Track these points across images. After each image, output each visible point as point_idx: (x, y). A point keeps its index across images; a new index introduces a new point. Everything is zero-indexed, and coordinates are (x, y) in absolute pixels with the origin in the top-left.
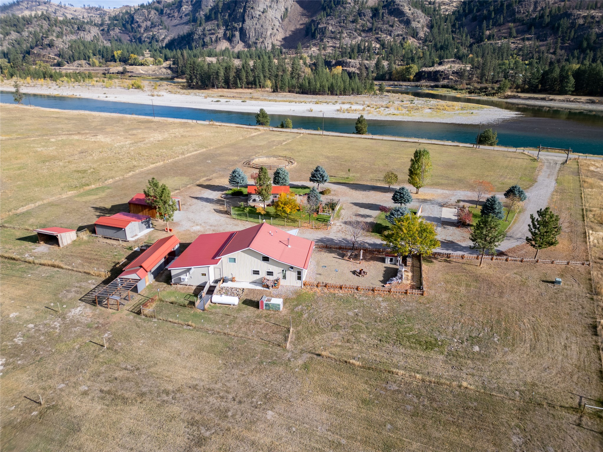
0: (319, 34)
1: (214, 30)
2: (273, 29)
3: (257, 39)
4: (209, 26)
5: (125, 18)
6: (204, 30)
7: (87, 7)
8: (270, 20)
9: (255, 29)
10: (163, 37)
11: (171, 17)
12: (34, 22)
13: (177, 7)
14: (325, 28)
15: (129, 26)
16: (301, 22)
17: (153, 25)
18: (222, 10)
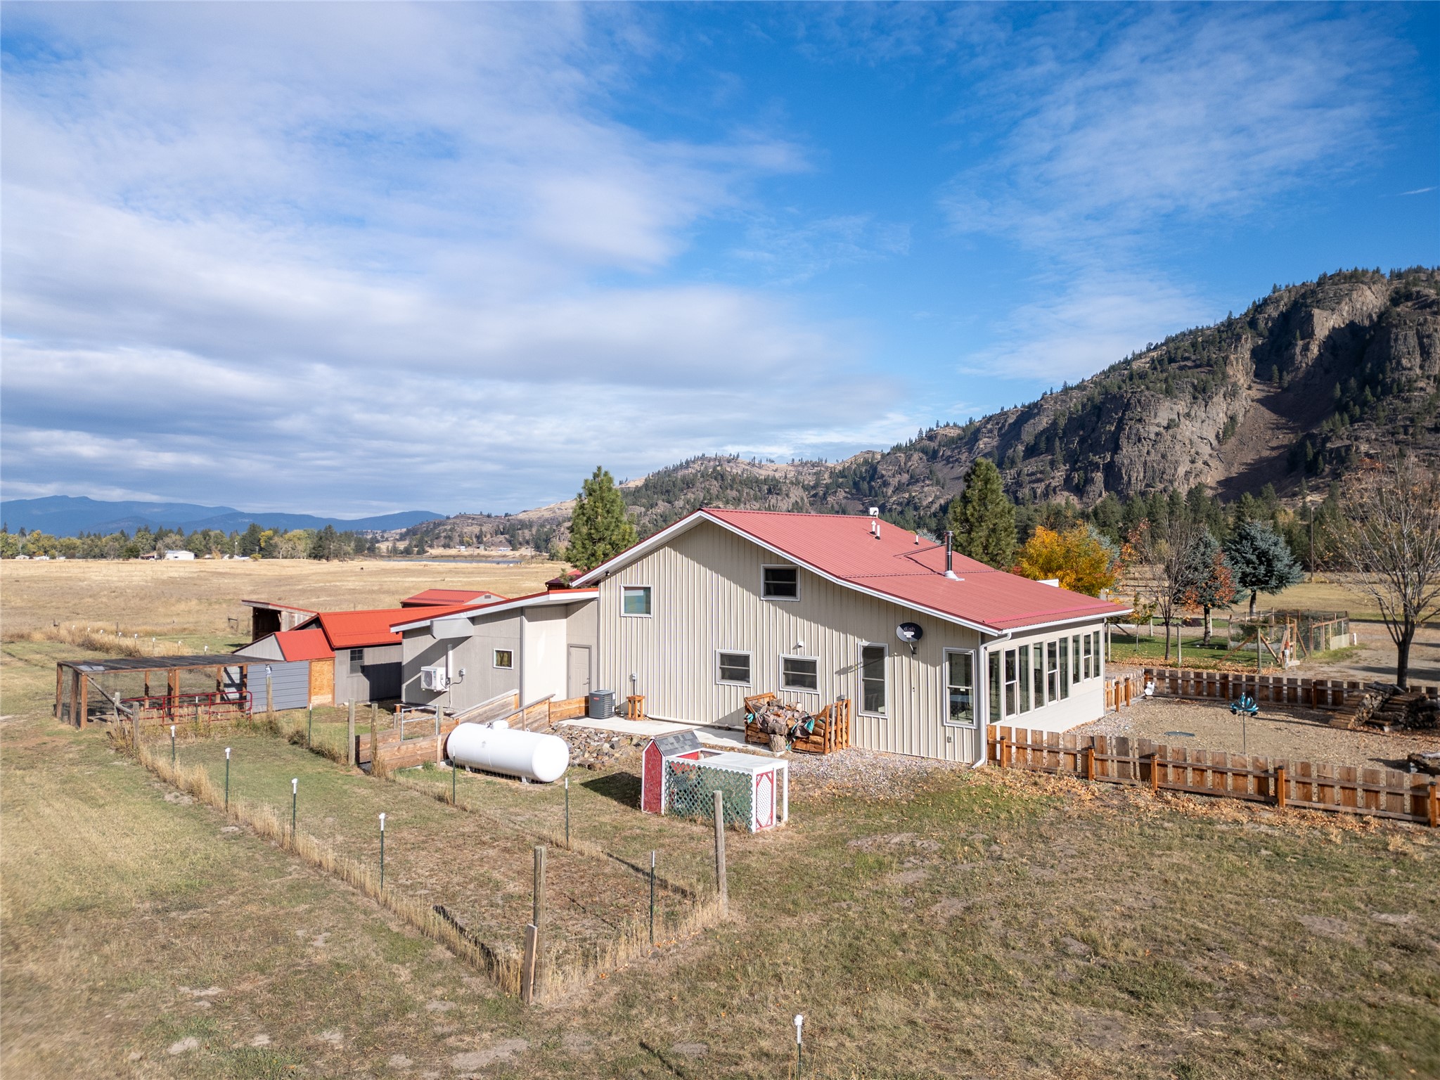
0: (1330, 463)
1: (1041, 472)
2: (1193, 462)
3: (1147, 486)
4: (1031, 466)
5: (861, 472)
6: (1019, 475)
7: (797, 462)
8: (1187, 442)
9: (1145, 463)
10: (931, 500)
11: (953, 462)
12: (698, 484)
13: (966, 444)
14: (1348, 448)
15: (865, 486)
16: (1274, 443)
17: (914, 480)
18: (1064, 433)
